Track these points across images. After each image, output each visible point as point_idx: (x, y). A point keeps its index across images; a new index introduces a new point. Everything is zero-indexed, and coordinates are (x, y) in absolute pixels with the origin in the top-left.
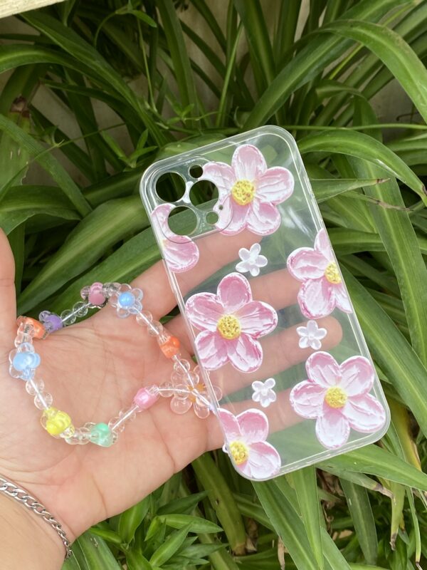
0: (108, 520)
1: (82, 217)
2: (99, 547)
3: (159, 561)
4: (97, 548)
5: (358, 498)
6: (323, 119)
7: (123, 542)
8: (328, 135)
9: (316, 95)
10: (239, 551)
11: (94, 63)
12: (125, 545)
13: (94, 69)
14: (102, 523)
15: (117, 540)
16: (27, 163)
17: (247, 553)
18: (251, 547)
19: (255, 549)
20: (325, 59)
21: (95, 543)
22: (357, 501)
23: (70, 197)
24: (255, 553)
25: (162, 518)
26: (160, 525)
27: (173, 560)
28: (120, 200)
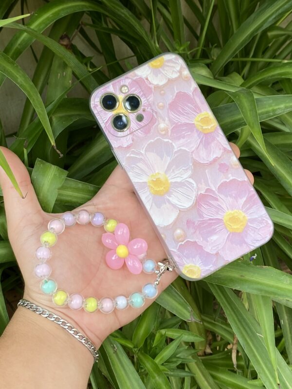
0: (121, 329)
2: (118, 351)
3: (161, 360)
4: (116, 352)
5: (288, 320)
6: (269, 54)
7: (135, 347)
8: (287, 66)
9: (267, 36)
10: (200, 353)
11: (122, 11)
12: (136, 349)
13: (123, 15)
14: (117, 331)
15: (130, 346)
16: (70, 81)
17: (205, 354)
18: (208, 351)
19: (211, 352)
20: (280, 11)
21: (115, 348)
22: (287, 322)
24: (211, 354)
25: (163, 331)
26: (162, 336)
27: (170, 360)
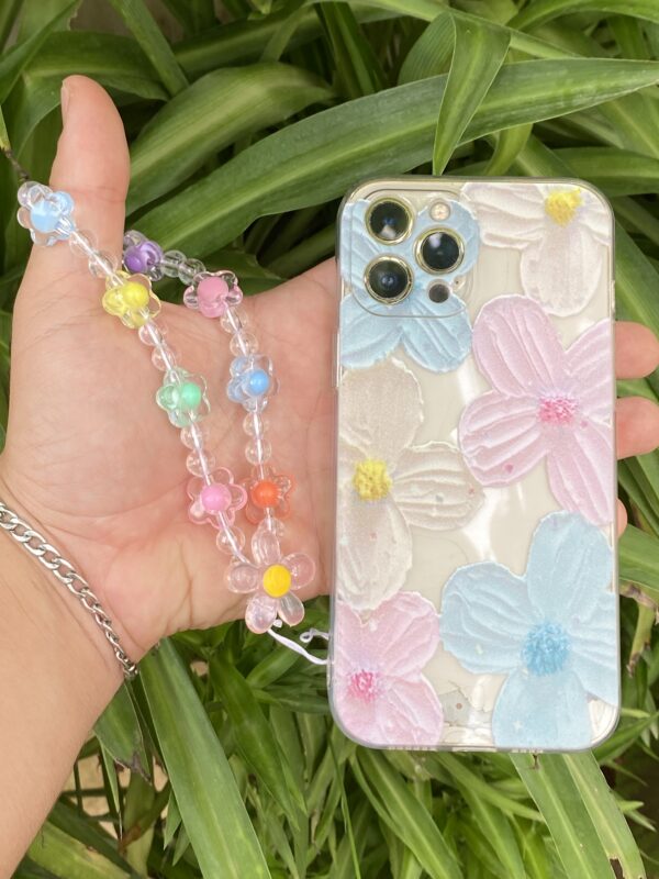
1: (170, 96)
23: (153, 58)
28: (237, 69)
